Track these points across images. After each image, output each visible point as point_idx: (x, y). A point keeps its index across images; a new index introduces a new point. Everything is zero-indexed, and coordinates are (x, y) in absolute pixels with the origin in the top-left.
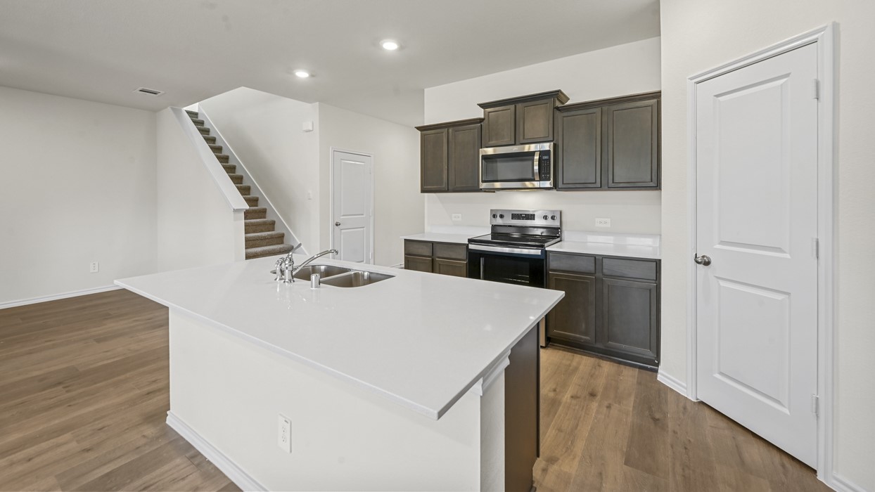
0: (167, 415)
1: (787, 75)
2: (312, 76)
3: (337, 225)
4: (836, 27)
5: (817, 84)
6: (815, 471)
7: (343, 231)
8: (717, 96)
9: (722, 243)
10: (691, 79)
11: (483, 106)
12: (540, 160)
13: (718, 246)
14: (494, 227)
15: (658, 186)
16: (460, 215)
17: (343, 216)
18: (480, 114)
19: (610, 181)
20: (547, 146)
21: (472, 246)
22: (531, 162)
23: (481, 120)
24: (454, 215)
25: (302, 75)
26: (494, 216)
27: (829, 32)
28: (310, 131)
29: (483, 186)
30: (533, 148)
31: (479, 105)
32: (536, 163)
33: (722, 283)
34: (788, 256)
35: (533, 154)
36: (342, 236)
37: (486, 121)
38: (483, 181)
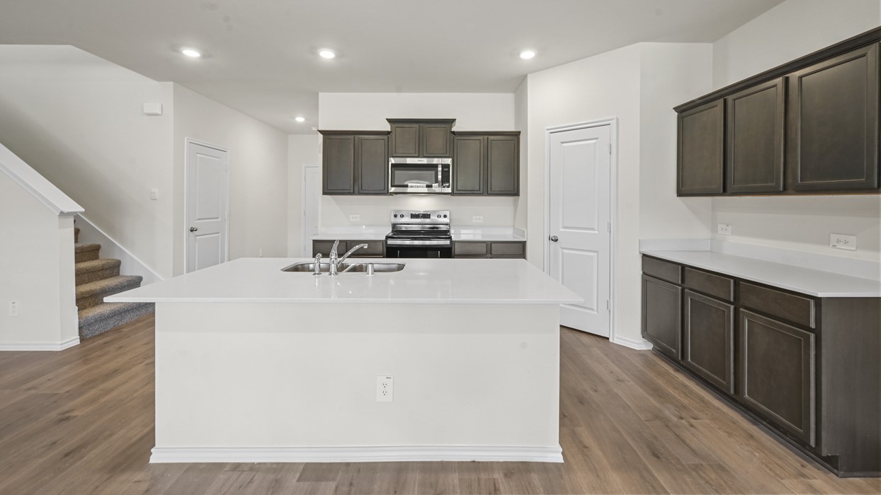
0: (151, 454)
1: (597, 139)
2: (204, 56)
3: (192, 231)
4: (618, 119)
5: (611, 145)
6: (608, 339)
7: (198, 238)
8: (562, 143)
9: (564, 227)
10: (548, 130)
11: (390, 121)
12: (442, 171)
13: (562, 230)
14: (394, 225)
15: (517, 194)
16: (358, 216)
17: (198, 219)
18: (387, 128)
19: (489, 189)
20: (449, 161)
21: (390, 242)
22: (433, 172)
23: (388, 133)
24: (351, 216)
25: (191, 53)
26: (395, 216)
27: (615, 121)
28: (157, 115)
29: (392, 190)
30: (435, 161)
31: (388, 120)
32: (440, 173)
33: (565, 251)
34: (596, 232)
35: (436, 166)
36: (197, 244)
37: (393, 134)
38: (392, 186)
